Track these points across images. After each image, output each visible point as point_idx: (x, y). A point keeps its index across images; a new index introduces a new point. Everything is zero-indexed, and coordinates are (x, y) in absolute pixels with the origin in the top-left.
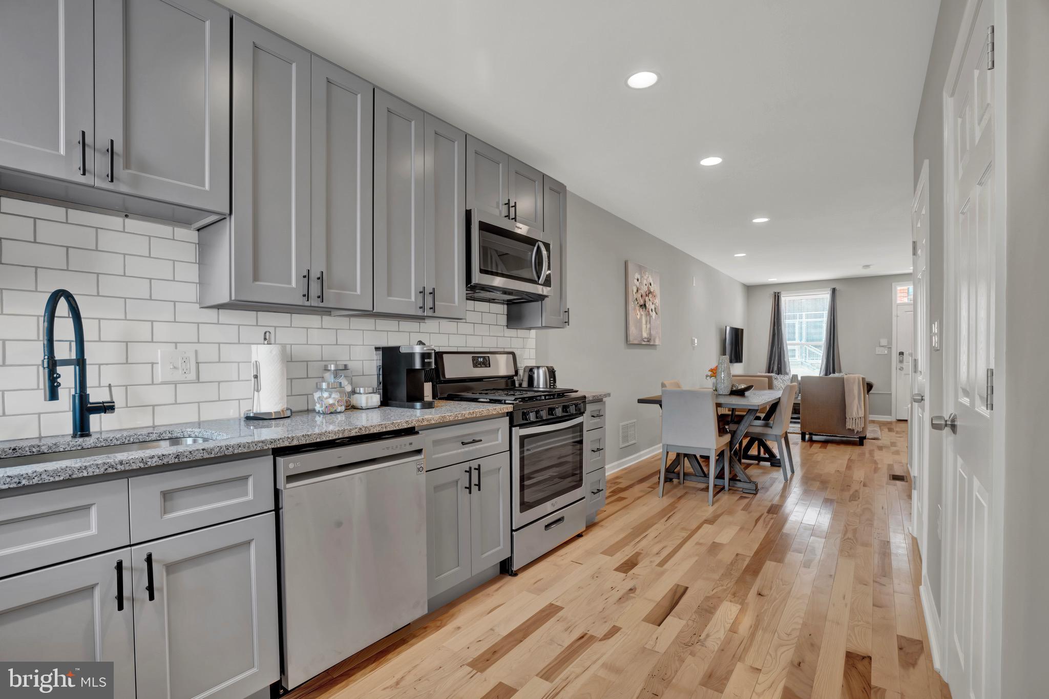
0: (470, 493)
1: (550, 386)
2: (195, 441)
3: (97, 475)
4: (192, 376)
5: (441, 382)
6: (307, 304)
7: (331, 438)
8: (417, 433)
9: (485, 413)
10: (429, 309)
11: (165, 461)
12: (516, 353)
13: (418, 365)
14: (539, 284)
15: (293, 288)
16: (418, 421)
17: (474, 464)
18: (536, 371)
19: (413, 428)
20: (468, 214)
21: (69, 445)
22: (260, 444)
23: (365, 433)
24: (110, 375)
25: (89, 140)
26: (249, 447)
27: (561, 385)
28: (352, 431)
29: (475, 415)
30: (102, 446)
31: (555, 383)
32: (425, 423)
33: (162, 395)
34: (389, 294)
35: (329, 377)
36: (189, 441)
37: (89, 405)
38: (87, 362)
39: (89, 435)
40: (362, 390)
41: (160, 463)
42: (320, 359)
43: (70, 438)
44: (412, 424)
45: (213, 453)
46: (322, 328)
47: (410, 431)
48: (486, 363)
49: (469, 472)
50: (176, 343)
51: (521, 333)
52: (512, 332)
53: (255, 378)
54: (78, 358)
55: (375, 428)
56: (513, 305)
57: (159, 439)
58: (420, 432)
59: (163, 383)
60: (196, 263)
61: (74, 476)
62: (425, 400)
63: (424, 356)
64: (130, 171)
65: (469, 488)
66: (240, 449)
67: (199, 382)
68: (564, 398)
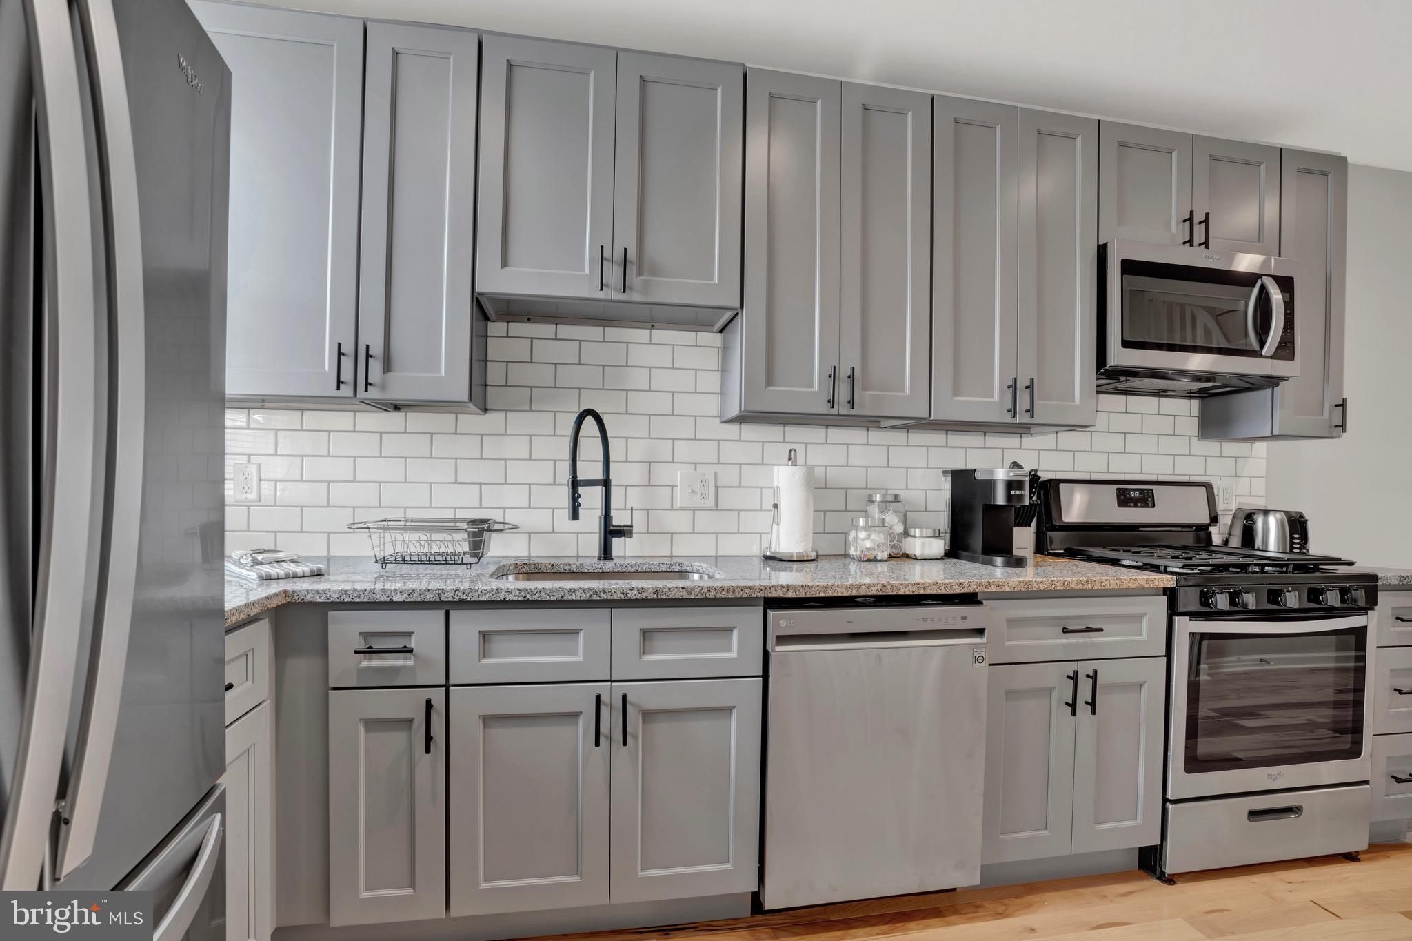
0: (1074, 714)
1: (1292, 548)
2: (701, 577)
3: (583, 600)
4: (710, 502)
5: (1054, 528)
6: (834, 411)
7: (840, 594)
8: (980, 603)
9: (1113, 584)
10: (1024, 412)
11: (644, 595)
12: (1216, 483)
13: (1000, 499)
14: (1261, 356)
15: (816, 392)
16: (981, 584)
17: (1085, 669)
18: (1259, 521)
19: (974, 595)
20: (1102, 252)
21: (592, 567)
22: (747, 591)
23: (891, 593)
24: (635, 498)
25: (607, 254)
26: (733, 592)
27: (1316, 548)
28: (872, 588)
29: (1090, 586)
30: (619, 572)
31: (1306, 542)
32: (993, 589)
33: (678, 522)
34: (956, 392)
35: (874, 510)
36: (696, 576)
37: (611, 528)
38: (612, 483)
39: (610, 559)
40: (918, 532)
41: (639, 597)
42: (864, 486)
43: (596, 560)
44: (969, 588)
45: (693, 593)
46: (867, 444)
47: (970, 599)
48: (1146, 499)
49: (1074, 678)
50: (696, 464)
51: (1231, 448)
52: (1212, 447)
53: (774, 508)
54: (605, 478)
55: (907, 589)
56: (1210, 399)
57: (669, 570)
58: (984, 602)
59: (682, 509)
60: (718, 370)
61: (565, 598)
62: (1014, 554)
63: (1010, 485)
64: (642, 278)
65: (1073, 706)
66: (723, 593)
67: (717, 510)
68: (1317, 574)
